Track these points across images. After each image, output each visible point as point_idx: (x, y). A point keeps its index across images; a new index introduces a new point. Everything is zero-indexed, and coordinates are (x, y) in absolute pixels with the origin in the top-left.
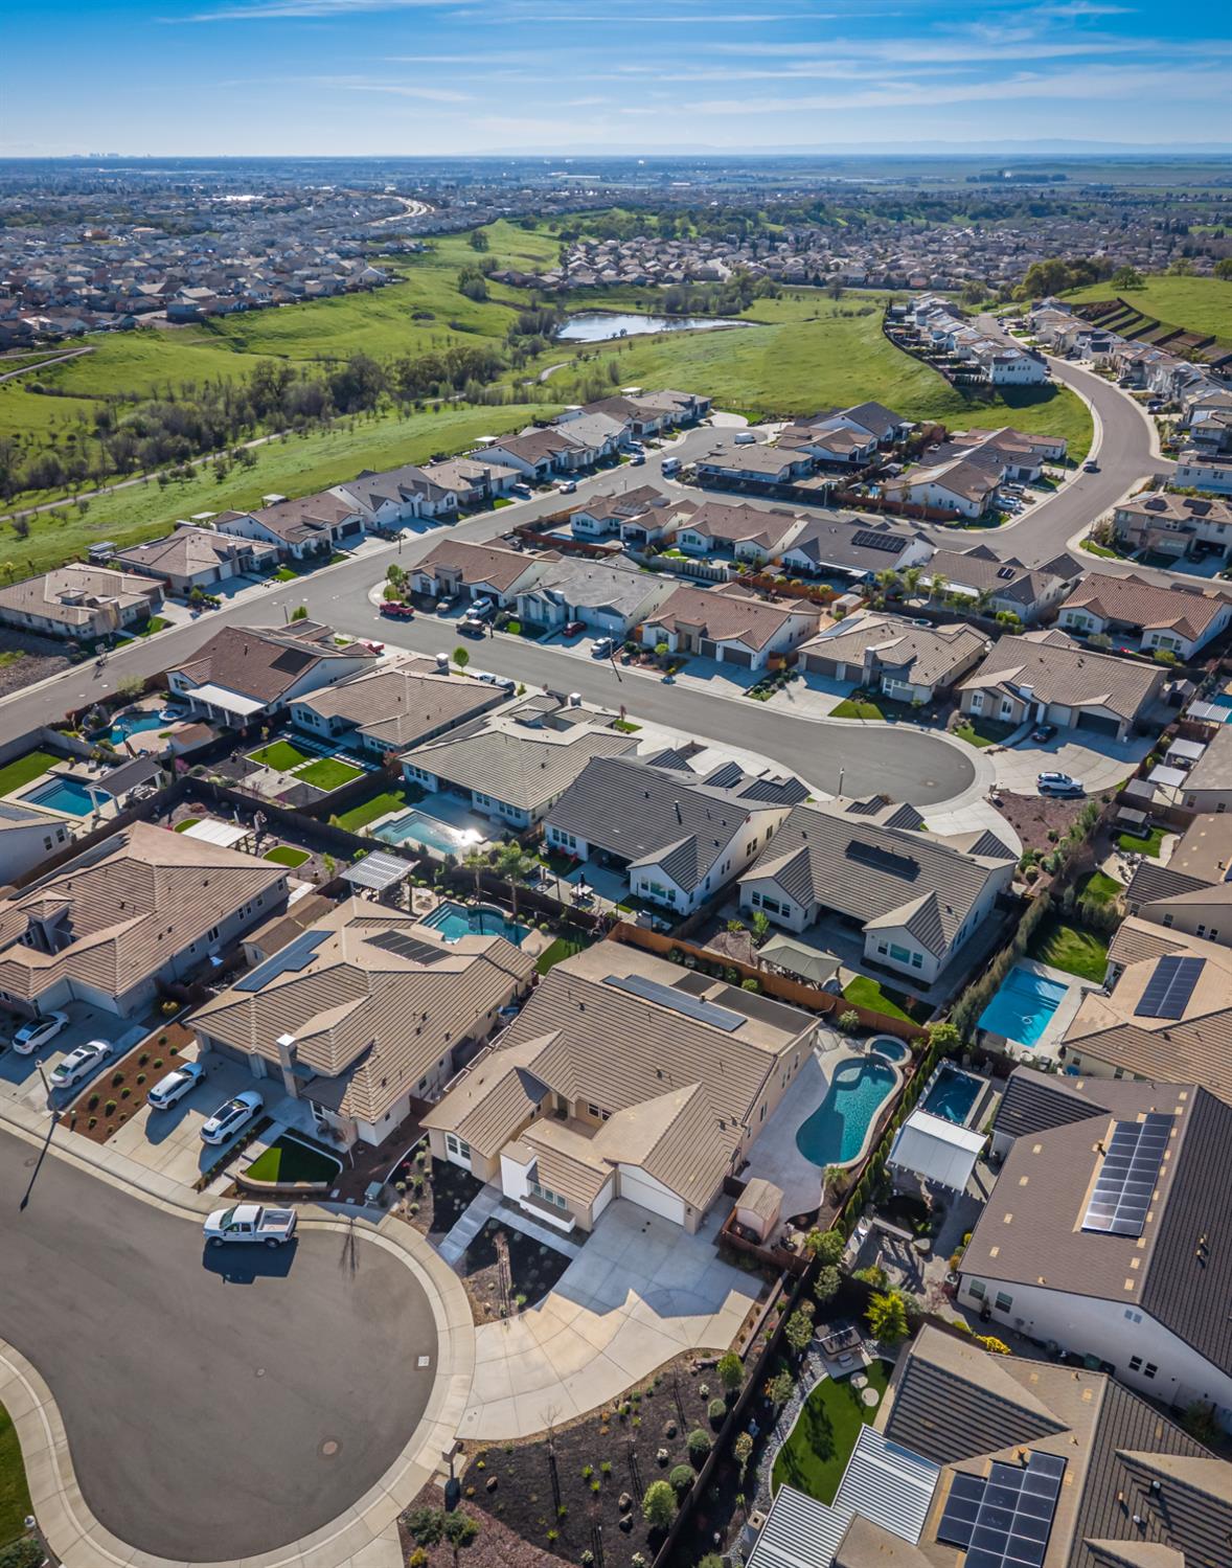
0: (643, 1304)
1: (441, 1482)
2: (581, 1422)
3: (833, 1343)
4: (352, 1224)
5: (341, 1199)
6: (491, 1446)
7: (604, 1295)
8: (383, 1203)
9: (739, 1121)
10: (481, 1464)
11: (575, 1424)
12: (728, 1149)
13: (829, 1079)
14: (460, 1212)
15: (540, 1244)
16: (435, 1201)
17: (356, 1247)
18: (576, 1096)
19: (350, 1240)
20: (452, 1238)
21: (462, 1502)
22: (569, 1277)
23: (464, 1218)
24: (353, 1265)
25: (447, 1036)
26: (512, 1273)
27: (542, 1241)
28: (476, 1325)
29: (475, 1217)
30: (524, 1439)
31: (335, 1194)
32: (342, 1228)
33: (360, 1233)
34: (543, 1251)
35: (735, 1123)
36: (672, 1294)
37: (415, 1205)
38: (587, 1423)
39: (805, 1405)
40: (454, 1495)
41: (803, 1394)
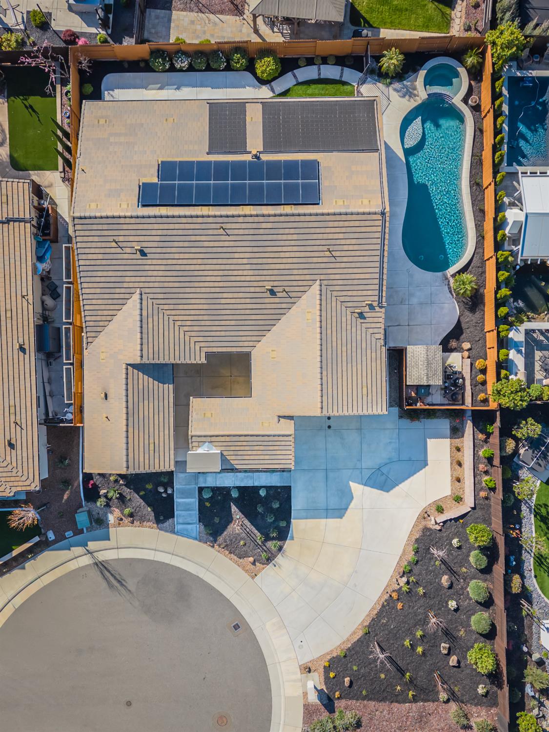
0: (368, 489)
1: (313, 698)
2: (379, 607)
3: (540, 461)
4: (89, 552)
5: (60, 537)
6: (329, 657)
7: (333, 502)
8: (99, 522)
9: (375, 304)
10: (332, 675)
11: (375, 612)
12: (378, 336)
13: (400, 154)
14: (171, 498)
15: (256, 489)
16: (141, 497)
17: (110, 569)
18: (203, 355)
19: (102, 567)
20: (181, 521)
21: (337, 703)
22: (297, 503)
23: (177, 500)
24: (122, 585)
25: (22, 349)
26: (252, 524)
27: (256, 484)
28: (253, 578)
29: (186, 494)
30: (348, 640)
31: (51, 536)
32: (86, 560)
33: (102, 556)
34: (262, 493)
35: (371, 307)
36: (385, 470)
37: (127, 511)
38: (383, 606)
39: (535, 516)
40: (328, 703)
41: (530, 508)
